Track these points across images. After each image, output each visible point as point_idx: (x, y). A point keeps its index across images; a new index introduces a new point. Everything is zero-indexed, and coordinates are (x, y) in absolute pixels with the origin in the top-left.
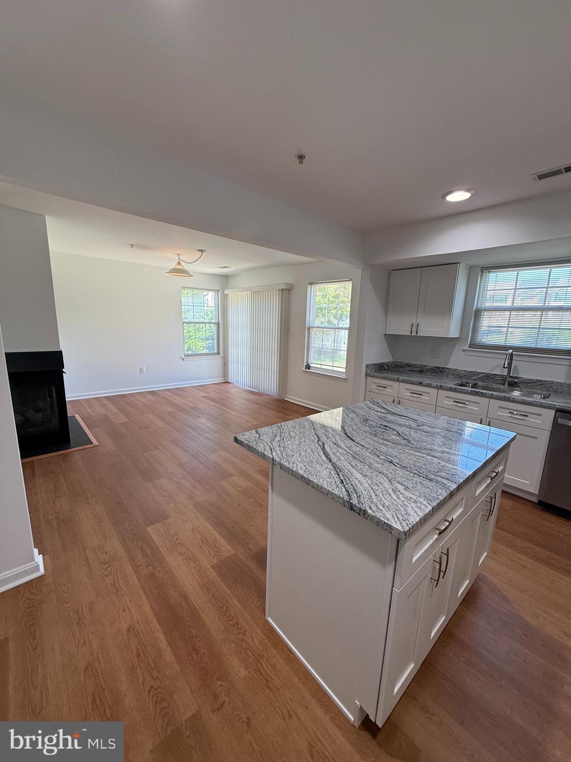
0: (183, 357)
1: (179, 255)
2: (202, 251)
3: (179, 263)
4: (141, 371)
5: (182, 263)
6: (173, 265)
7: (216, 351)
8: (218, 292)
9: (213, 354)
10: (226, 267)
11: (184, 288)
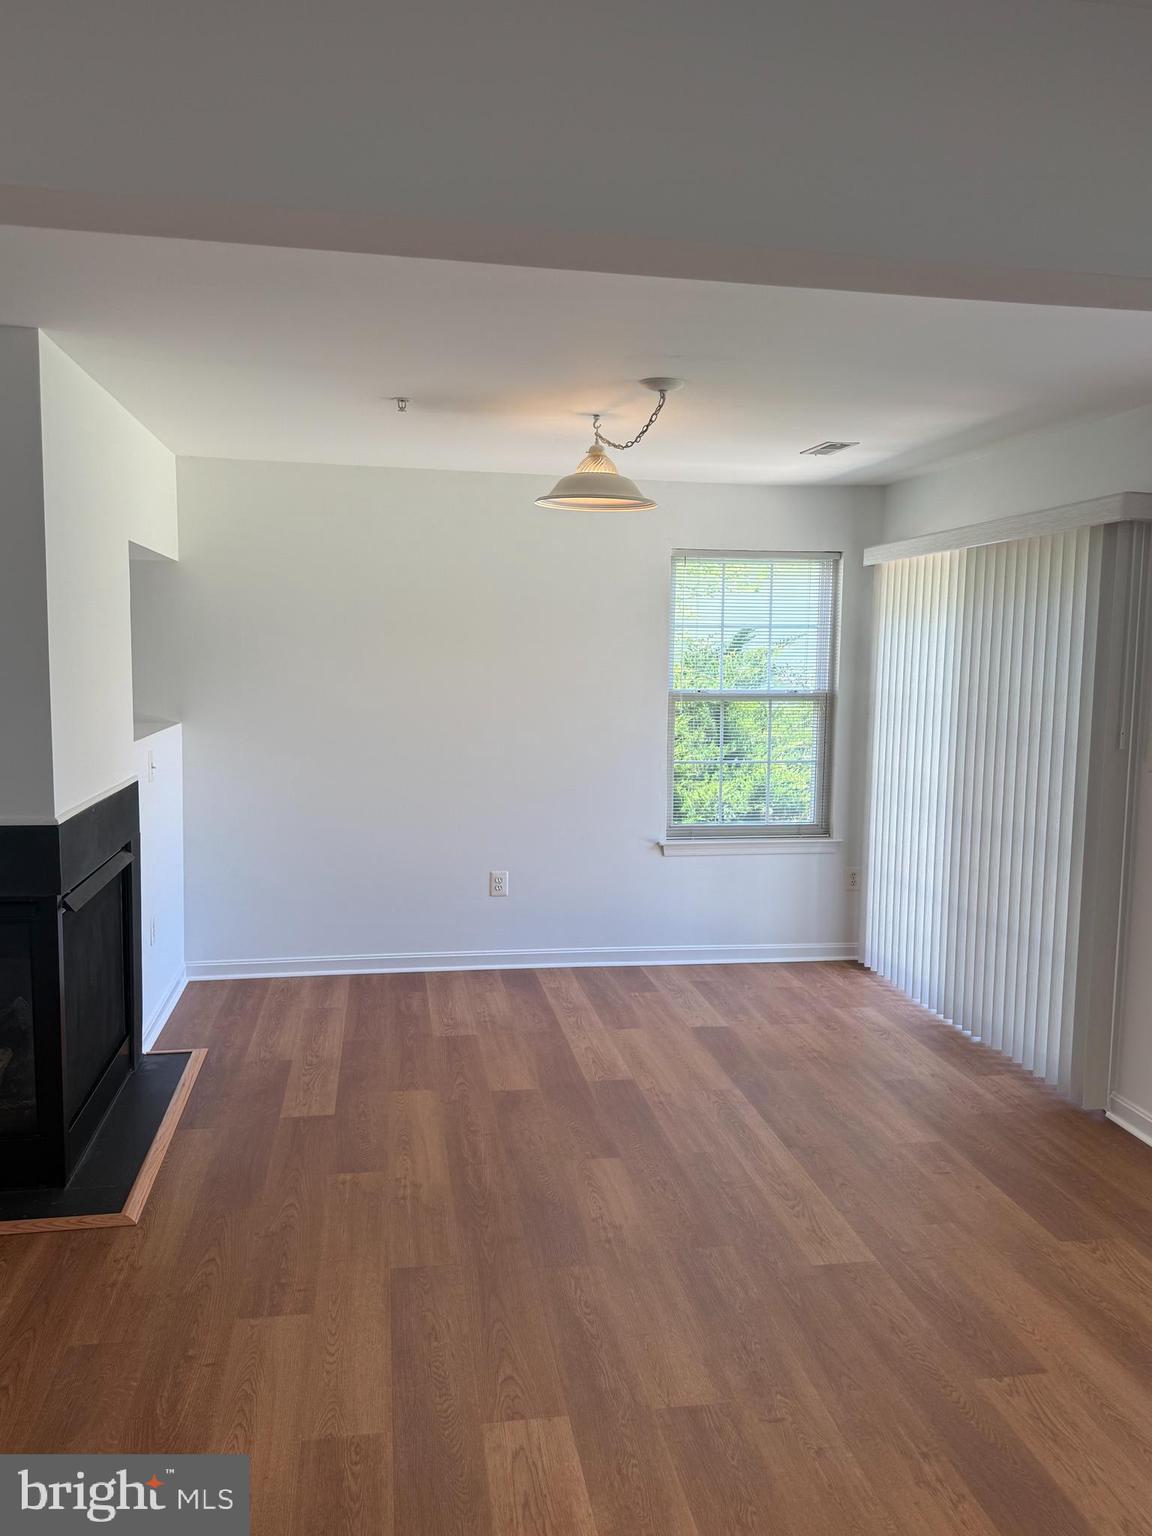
0: (662, 843)
1: (596, 416)
2: (659, 385)
3: (596, 454)
4: (494, 885)
5: (608, 451)
6: (573, 463)
7: (809, 817)
8: (836, 562)
9: (799, 831)
10: (833, 447)
11: (682, 554)
